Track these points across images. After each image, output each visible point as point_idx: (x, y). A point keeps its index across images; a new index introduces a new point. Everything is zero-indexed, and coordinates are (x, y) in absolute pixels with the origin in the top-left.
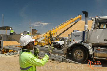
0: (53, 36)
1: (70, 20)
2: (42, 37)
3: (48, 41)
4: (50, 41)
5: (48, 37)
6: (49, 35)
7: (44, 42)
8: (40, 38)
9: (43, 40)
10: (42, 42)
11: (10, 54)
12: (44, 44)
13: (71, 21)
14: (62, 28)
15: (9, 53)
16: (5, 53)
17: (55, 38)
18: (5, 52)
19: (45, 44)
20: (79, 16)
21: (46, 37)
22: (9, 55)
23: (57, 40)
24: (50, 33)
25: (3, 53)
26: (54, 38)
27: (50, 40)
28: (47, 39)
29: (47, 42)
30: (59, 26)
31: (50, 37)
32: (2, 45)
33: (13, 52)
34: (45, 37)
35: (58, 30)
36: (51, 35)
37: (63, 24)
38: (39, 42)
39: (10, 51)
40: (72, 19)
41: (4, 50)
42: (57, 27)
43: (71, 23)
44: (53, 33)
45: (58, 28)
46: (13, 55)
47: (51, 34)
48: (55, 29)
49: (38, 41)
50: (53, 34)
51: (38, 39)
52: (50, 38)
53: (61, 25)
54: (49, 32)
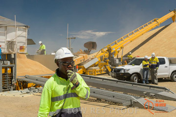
0: (115, 57)
1: (151, 23)
2: (92, 59)
3: (105, 66)
4: (109, 67)
5: (105, 59)
6: (107, 55)
7: (97, 68)
8: (88, 61)
9: (95, 64)
10: (94, 68)
11: (29, 91)
12: (97, 72)
13: (154, 24)
14: (133, 40)
15: (27, 89)
16: (21, 89)
17: (120, 61)
18: (20, 86)
19: (99, 73)
20: (172, 14)
21: (101, 58)
22: (27, 93)
23: (123, 64)
24: (109, 50)
25: (18, 90)
26: (117, 60)
27: (108, 64)
28: (103, 62)
29: (102, 69)
30: (127, 36)
31: (109, 58)
32: (15, 74)
33: (36, 88)
34: (99, 59)
35: (126, 45)
36: (110, 54)
37: (136, 32)
38: (87, 69)
39: (29, 85)
40: (155, 21)
41: (19, 84)
42: (124, 38)
43: (153, 29)
44: (114, 50)
45: (125, 40)
46: (35, 93)
47: (112, 52)
48: (119, 41)
49: (84, 68)
50: (115, 52)
51: (85, 62)
52: (108, 60)
53: (133, 33)
54: (107, 49)
